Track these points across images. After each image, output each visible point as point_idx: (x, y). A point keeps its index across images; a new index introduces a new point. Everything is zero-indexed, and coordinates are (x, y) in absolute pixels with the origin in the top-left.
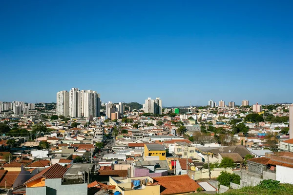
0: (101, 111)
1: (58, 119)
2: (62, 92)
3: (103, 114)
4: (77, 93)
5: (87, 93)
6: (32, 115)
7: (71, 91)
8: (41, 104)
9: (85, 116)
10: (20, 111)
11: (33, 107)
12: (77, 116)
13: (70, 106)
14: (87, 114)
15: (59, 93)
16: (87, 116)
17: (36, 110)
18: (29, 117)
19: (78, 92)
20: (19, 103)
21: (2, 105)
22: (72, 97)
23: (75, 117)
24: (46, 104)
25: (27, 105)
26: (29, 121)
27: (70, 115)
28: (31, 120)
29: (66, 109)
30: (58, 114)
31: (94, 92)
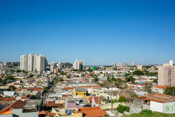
0: (48, 67)
1: (21, 72)
2: (24, 56)
3: (49, 70)
4: (33, 57)
5: (39, 57)
6: (5, 70)
7: (29, 55)
8: (10, 63)
9: (37, 71)
11: (5, 65)
12: (33, 70)
13: (29, 64)
14: (39, 69)
15: (22, 56)
16: (39, 71)
17: (7, 67)
18: (3, 71)
19: (34, 56)
22: (30, 59)
23: (31, 71)
24: (14, 63)
26: (2, 73)
27: (28, 70)
28: (4, 73)
29: (26, 66)
30: (21, 69)
31: (43, 56)
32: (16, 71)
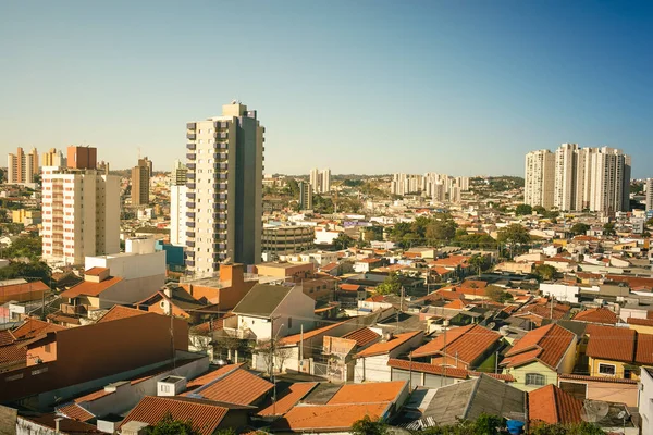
0: (632, 196)
1: (531, 213)
2: (538, 153)
3: (638, 205)
4: (574, 156)
5: (600, 156)
6: (470, 204)
7: (559, 150)
8: (479, 179)
9: (592, 209)
10: (443, 194)
11: (465, 185)
12: (573, 207)
13: (558, 185)
14: (596, 204)
15: (530, 155)
16: (598, 209)
17: (472, 193)
18: (466, 207)
19: (577, 151)
20: (437, 177)
21: (406, 180)
22: (562, 164)
23: (569, 209)
24: (490, 179)
25: (454, 182)
26: (470, 215)
27: (556, 204)
28: (475, 214)
29: (546, 191)
30: (526, 202)
31: (616, 151)
32: (512, 210)
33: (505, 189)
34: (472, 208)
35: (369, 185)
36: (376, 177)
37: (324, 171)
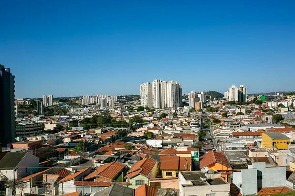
0: (183, 101)
1: (143, 110)
2: (145, 84)
3: (185, 104)
4: (160, 85)
5: (170, 84)
6: (118, 107)
7: (154, 83)
8: (121, 96)
9: (168, 107)
10: (106, 104)
11: (115, 100)
12: (160, 106)
13: (154, 97)
14: (170, 105)
15: (142, 85)
16: (171, 107)
17: (119, 103)
18: (116, 109)
19: (161, 83)
20: (103, 96)
21: (89, 99)
22: (155, 88)
24: (126, 96)
25: (111, 98)
26: (118, 113)
27: (154, 106)
28: (120, 112)
29: (149, 100)
30: (142, 105)
31: (176, 82)
32: (136, 109)
33: (133, 100)
34: (118, 109)
35: (72, 101)
36: (75, 97)
37: (50, 96)
